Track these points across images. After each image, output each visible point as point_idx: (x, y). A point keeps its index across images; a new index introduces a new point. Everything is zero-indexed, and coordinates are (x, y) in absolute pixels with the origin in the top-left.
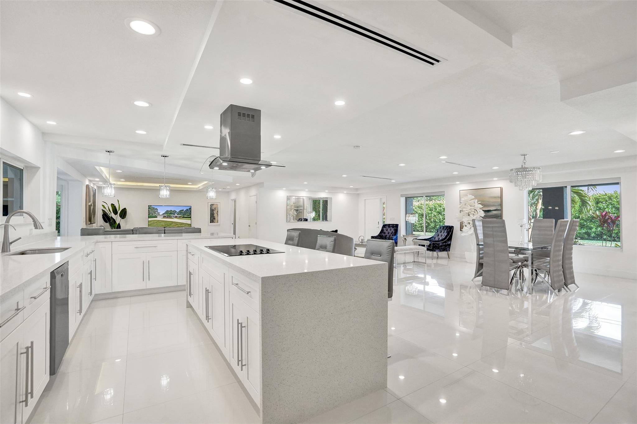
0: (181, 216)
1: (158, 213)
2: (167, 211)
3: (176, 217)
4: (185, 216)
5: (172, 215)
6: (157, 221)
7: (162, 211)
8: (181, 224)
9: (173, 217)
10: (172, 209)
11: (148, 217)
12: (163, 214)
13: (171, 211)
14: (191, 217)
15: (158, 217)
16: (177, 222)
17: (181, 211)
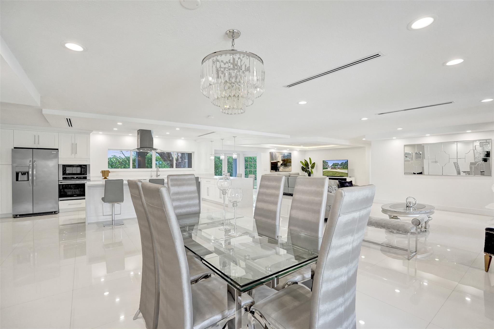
0: (342, 167)
1: (329, 165)
2: (333, 163)
3: (339, 168)
4: (344, 167)
5: (336, 167)
6: (327, 172)
7: (330, 164)
8: (342, 173)
9: (337, 168)
10: (337, 162)
11: (323, 169)
12: (331, 166)
13: (336, 163)
14: (348, 168)
15: (328, 168)
16: (339, 172)
17: (342, 163)
